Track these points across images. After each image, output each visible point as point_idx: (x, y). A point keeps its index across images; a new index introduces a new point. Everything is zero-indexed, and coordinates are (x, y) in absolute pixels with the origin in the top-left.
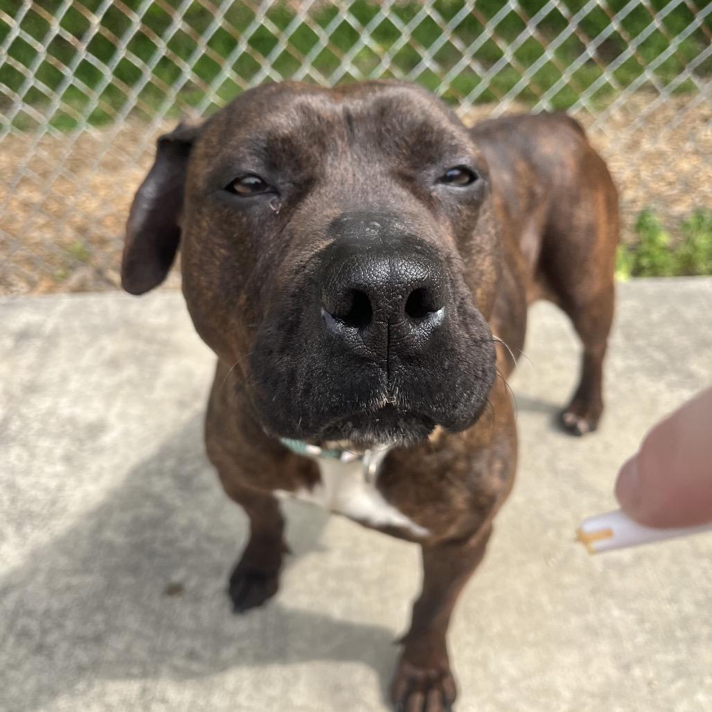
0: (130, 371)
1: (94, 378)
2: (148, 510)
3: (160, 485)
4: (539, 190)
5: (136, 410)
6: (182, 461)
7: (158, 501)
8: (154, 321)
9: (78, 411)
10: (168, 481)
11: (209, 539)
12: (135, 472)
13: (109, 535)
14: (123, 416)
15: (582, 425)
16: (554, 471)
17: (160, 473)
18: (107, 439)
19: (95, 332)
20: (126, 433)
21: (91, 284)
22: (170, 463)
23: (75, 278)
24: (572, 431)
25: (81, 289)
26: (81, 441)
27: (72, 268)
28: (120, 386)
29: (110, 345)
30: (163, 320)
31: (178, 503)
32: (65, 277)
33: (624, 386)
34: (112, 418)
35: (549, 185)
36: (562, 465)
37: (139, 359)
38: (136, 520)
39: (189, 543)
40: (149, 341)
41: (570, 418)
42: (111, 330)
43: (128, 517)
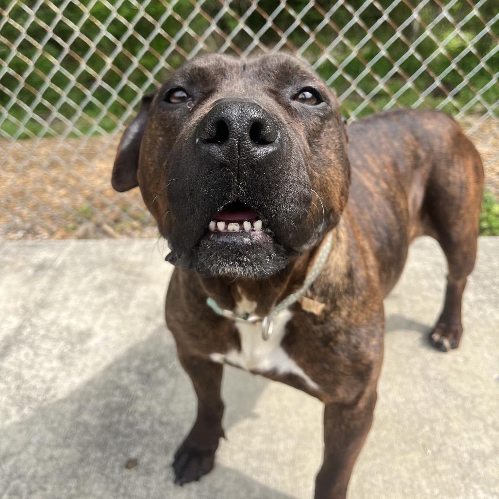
0: (113, 294)
1: (87, 299)
2: (117, 398)
3: (128, 379)
4: (422, 154)
5: (114, 322)
6: (145, 362)
7: (125, 391)
8: (133, 259)
9: (73, 321)
10: (133, 376)
11: (161, 423)
12: (109, 368)
13: (86, 417)
14: (105, 326)
15: (446, 343)
16: (427, 378)
17: (128, 370)
18: (92, 343)
19: (91, 266)
20: (106, 339)
21: (91, 233)
22: (136, 363)
23: (81, 230)
24: (438, 347)
25: (85, 236)
26: (72, 344)
27: (80, 223)
28: (105, 305)
29: (101, 276)
30: (140, 258)
31: (140, 393)
32: (74, 229)
33: (476, 314)
34: (97, 328)
35: (430, 151)
36: (432, 374)
37: (120, 286)
38: (107, 406)
39: (145, 426)
40: (128, 273)
41: (436, 337)
42: (102, 265)
43: (101, 403)
